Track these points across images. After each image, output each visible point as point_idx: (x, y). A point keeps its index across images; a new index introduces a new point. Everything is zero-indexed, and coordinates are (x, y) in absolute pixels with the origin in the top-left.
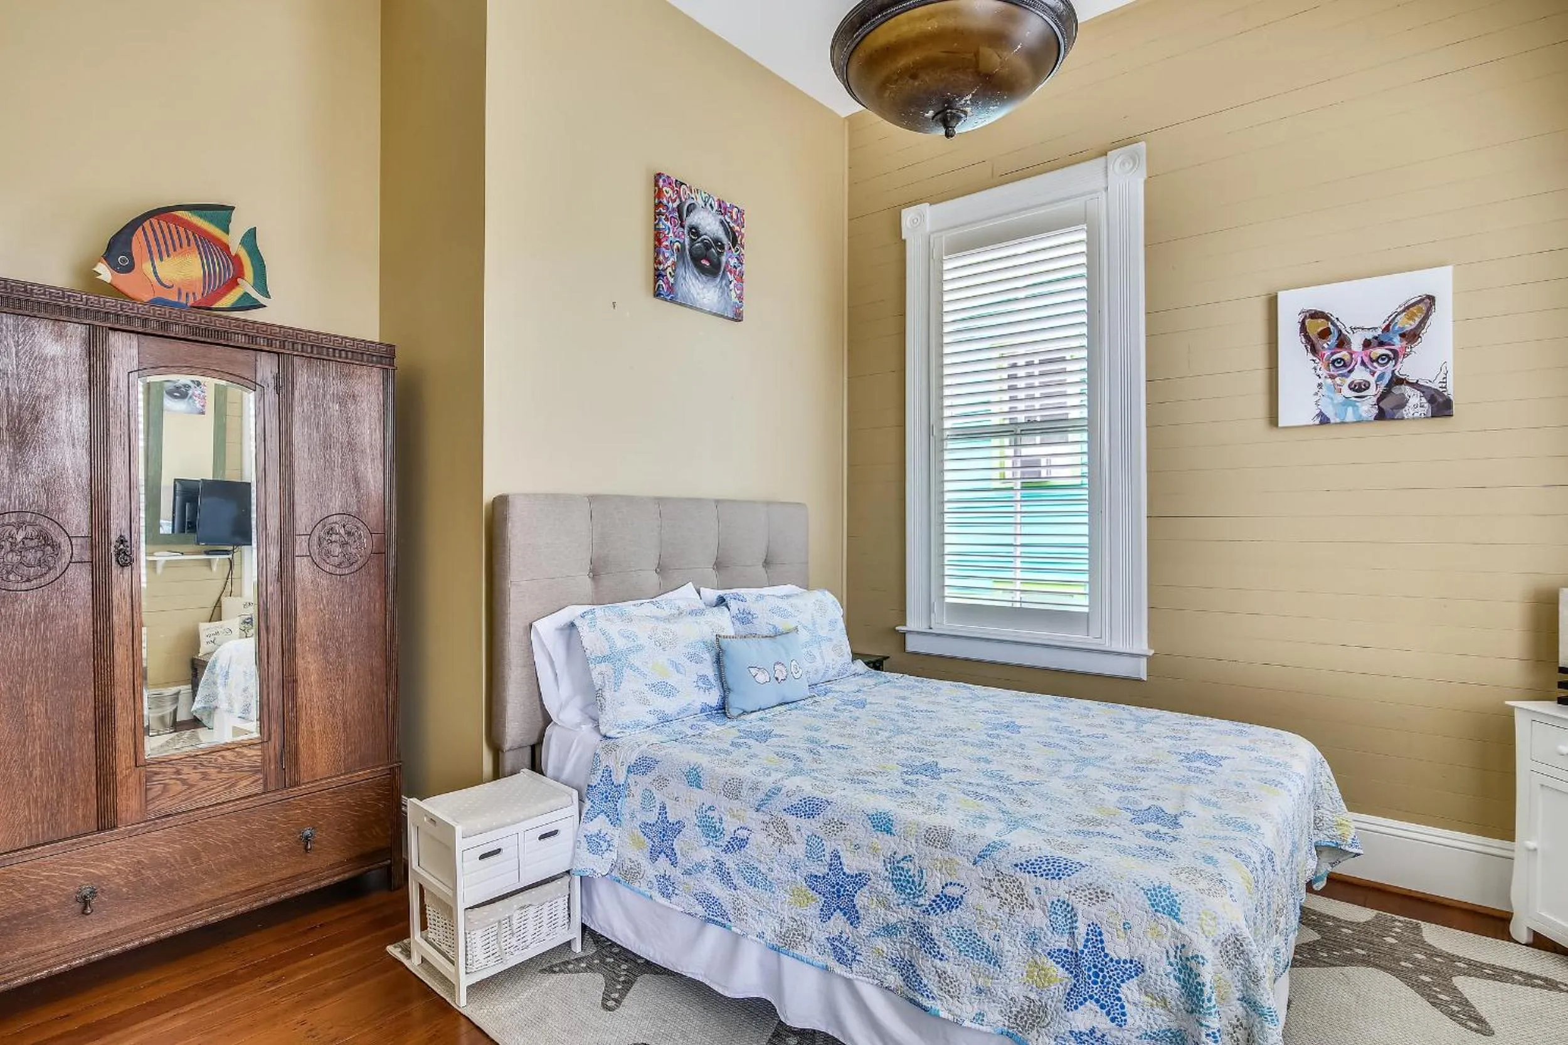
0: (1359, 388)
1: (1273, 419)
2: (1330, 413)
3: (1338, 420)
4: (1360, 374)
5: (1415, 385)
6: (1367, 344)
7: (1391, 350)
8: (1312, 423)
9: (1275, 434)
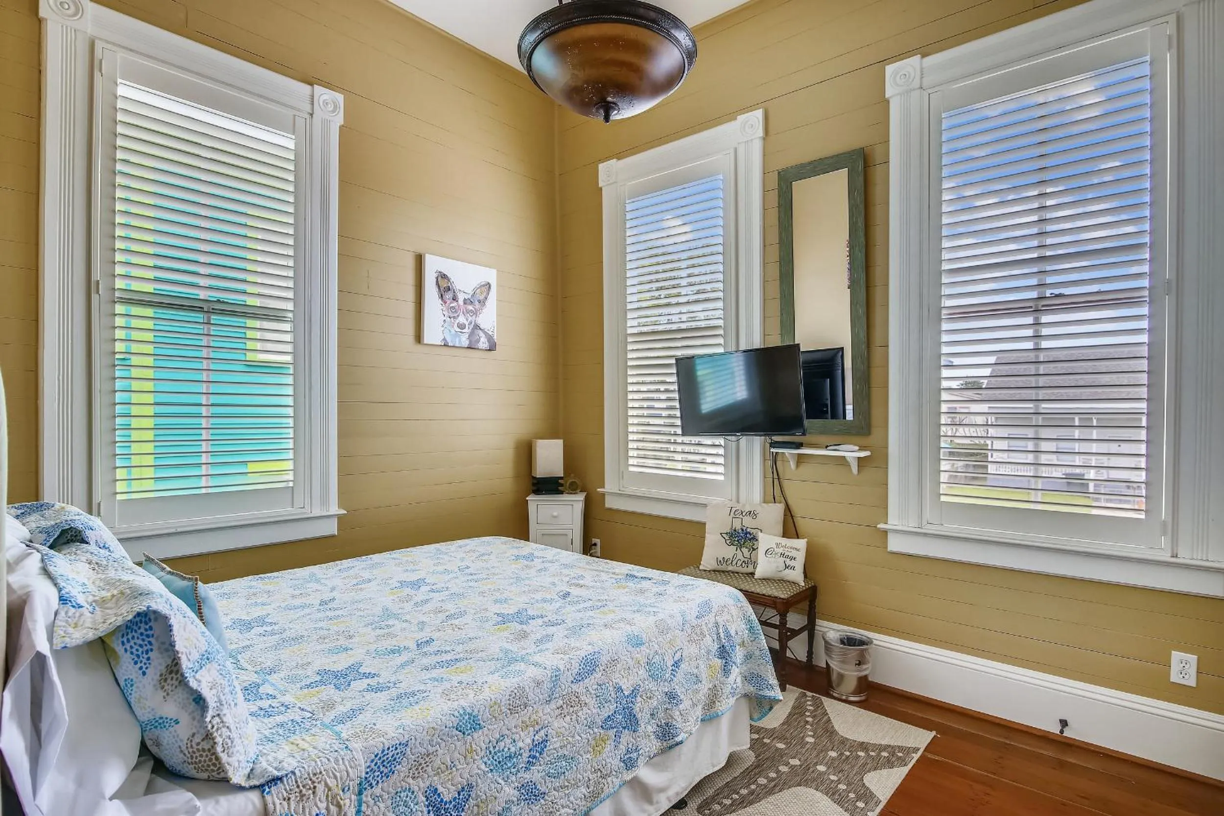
0: (462, 326)
1: (418, 338)
2: (449, 340)
3: (452, 345)
4: (462, 319)
5: (485, 333)
6: (465, 302)
7: (474, 308)
8: (440, 344)
9: (419, 348)
